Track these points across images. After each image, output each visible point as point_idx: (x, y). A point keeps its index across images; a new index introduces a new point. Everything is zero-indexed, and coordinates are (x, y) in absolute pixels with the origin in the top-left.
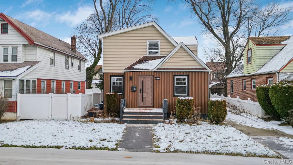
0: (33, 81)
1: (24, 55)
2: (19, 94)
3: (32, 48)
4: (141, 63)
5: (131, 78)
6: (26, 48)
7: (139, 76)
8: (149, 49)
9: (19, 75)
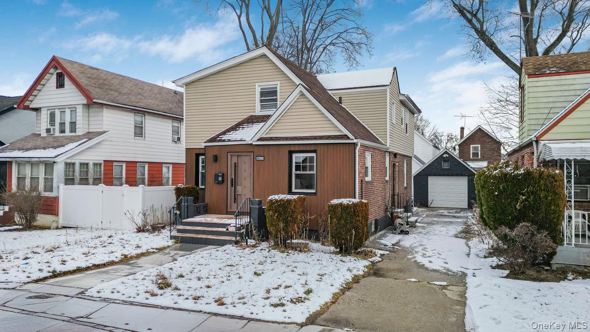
0: (95, 164)
1: (87, 122)
2: (62, 186)
3: (97, 110)
4: (239, 128)
5: (216, 158)
6: (90, 110)
7: (229, 153)
8: (261, 101)
9: (59, 155)
